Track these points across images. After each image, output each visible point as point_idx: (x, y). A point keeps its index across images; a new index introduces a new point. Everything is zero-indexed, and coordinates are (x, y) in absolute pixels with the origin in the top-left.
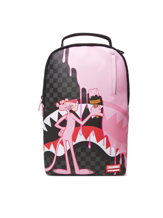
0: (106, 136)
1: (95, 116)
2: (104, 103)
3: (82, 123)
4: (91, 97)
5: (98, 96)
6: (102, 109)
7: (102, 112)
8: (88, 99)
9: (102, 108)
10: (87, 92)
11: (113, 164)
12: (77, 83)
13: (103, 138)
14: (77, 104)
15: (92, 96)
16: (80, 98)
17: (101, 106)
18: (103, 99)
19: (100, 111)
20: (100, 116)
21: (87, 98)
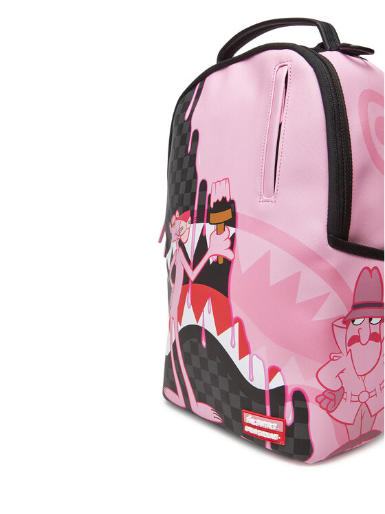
0: (238, 320)
1: (215, 258)
2: (239, 221)
3: (193, 275)
4: (214, 203)
5: (228, 200)
6: (233, 239)
7: (232, 247)
8: (208, 209)
9: (234, 235)
10: (208, 192)
11: (262, 414)
12: (195, 167)
13: (232, 325)
14: (188, 225)
15: (215, 201)
16: (194, 208)
17: (232, 230)
18: (238, 210)
19: (228, 243)
20: (225, 259)
21: (206, 208)
